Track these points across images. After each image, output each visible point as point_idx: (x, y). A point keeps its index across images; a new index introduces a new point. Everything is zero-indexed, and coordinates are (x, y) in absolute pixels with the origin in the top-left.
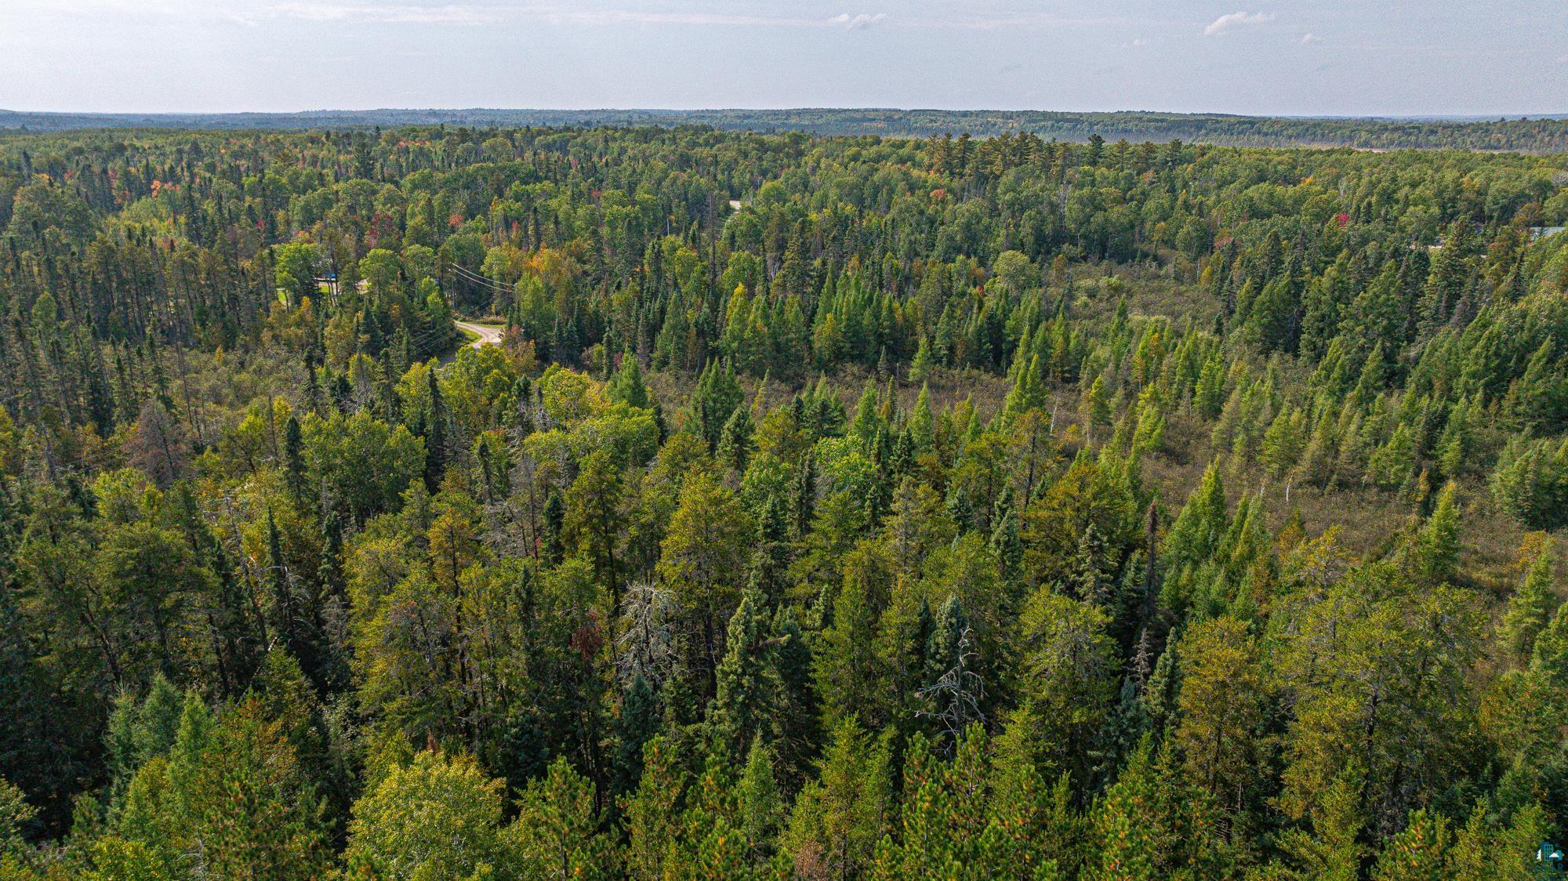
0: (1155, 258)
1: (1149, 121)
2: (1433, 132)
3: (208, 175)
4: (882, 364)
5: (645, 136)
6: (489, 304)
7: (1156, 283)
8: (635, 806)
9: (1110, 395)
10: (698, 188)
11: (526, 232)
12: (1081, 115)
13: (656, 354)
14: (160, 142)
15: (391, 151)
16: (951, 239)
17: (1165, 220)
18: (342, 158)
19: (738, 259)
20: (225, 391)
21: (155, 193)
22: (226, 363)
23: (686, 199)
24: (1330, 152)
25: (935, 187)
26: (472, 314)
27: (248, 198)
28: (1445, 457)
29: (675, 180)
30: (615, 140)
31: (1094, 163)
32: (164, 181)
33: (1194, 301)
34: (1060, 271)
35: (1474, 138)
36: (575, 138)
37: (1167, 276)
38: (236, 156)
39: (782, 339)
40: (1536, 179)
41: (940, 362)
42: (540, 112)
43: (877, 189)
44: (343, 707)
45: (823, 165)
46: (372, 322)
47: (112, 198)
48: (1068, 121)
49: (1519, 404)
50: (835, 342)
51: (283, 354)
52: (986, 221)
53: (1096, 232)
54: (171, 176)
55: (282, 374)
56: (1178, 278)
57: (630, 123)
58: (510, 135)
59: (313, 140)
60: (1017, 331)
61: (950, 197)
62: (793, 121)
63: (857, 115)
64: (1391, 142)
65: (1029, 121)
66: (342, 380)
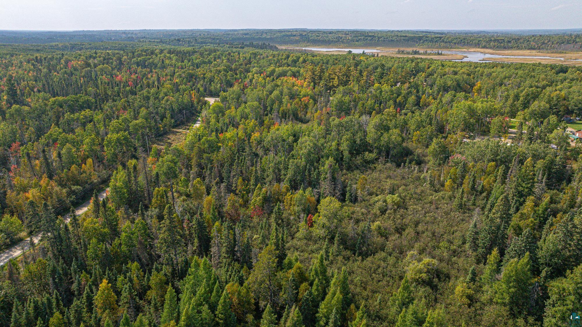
25: (305, 96)
61: (311, 101)
62: (263, 36)
63: (289, 33)
64: (494, 46)
65: (355, 37)
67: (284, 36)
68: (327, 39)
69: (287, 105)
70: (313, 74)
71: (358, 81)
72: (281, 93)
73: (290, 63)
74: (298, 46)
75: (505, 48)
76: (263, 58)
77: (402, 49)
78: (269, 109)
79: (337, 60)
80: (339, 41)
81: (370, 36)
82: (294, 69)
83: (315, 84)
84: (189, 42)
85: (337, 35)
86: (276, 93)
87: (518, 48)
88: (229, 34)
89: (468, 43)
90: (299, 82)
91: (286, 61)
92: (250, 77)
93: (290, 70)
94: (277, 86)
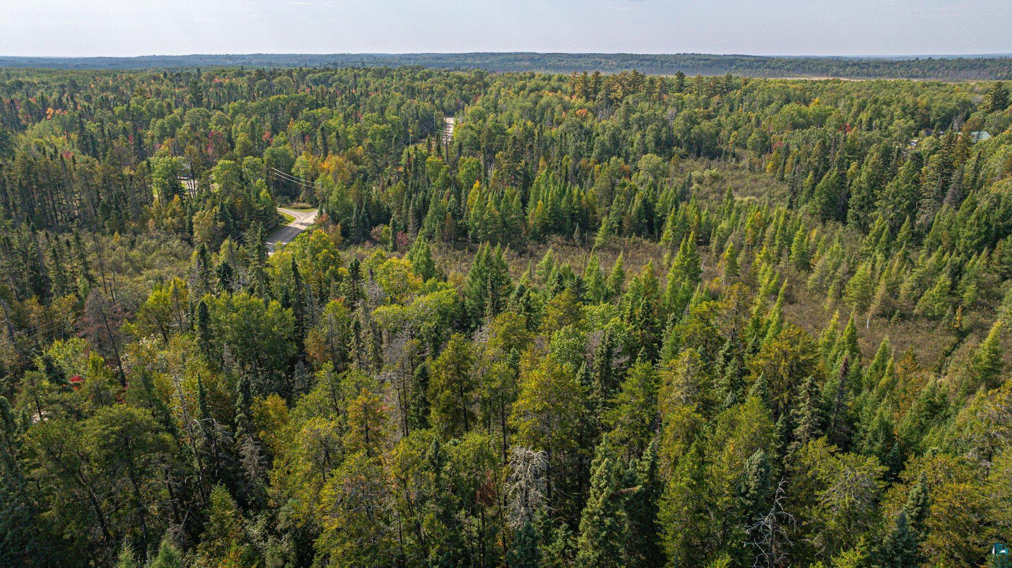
0: (734, 155)
1: (699, 60)
2: (877, 67)
3: (86, 104)
4: (576, 235)
5: (380, 74)
6: (297, 195)
7: (737, 173)
9: (737, 255)
10: (425, 110)
11: (316, 144)
12: (655, 56)
13: (424, 231)
14: (45, 78)
15: (210, 86)
16: (604, 145)
17: (736, 129)
18: (177, 91)
19: (469, 163)
20: (124, 264)
21: (49, 117)
22: (121, 244)
23: (418, 118)
24: (826, 82)
25: (580, 108)
26: (286, 202)
27: (120, 122)
28: (965, 295)
29: (409, 105)
30: (360, 76)
31: (680, 91)
32: (55, 108)
33: (767, 185)
34: (676, 165)
35: (903, 70)
36: (333, 75)
37: (744, 168)
38: (103, 90)
39: (508, 219)
40: (960, 101)
41: (614, 232)
42: (301, 56)
43: (544, 110)
44: (262, 521)
45: (503, 94)
46: (226, 213)
47: (19, 121)
48: (648, 60)
49: (1003, 256)
50: (544, 220)
51: (163, 235)
52: (624, 132)
53: (694, 139)
54: (59, 104)
55: (162, 251)
56: (752, 169)
57: (363, 63)
58: (290, 73)
59: (156, 78)
60: (664, 210)
61: (590, 114)
64: (852, 73)
66: (225, 265)
69: (561, 115)
75: (869, 76)
89: (809, 69)
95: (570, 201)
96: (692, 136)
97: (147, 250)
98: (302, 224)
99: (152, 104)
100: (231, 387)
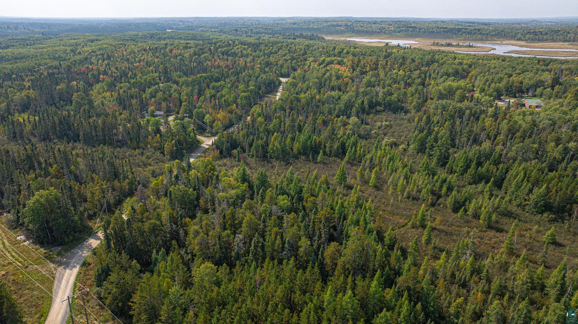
0: (405, 111)
1: (441, 28)
4: (311, 156)
6: (206, 130)
8: (235, 270)
10: (269, 80)
11: (216, 104)
13: (251, 153)
16: (340, 108)
17: (412, 96)
18: (156, 60)
21: (101, 79)
22: (138, 154)
23: (265, 84)
25: (346, 77)
26: (201, 133)
29: (262, 78)
32: (104, 75)
34: (372, 118)
36: (231, 50)
37: (406, 119)
39: (284, 149)
40: (537, 80)
41: (327, 155)
43: (326, 80)
44: (184, 250)
46: (177, 144)
50: (299, 150)
51: (153, 151)
60: (349, 146)
61: (350, 81)
62: (311, 26)
63: (335, 23)
64: (529, 38)
65: (397, 27)
66: (177, 175)
67: (330, 26)
68: (370, 29)
69: (334, 82)
70: (353, 63)
71: (384, 69)
72: (331, 75)
73: (336, 54)
74: (342, 37)
75: (539, 40)
76: (315, 50)
77: (437, 41)
78: (323, 84)
79: (373, 51)
80: (381, 31)
81: (412, 27)
82: (339, 59)
83: (354, 70)
84: (246, 32)
85: (381, 26)
86: (328, 74)
87: (553, 40)
88: (278, 24)
89: (505, 35)
90: (343, 68)
91: (333, 52)
92: (308, 64)
93: (336, 59)
94: (328, 71)
95: (311, 142)
96: (386, 102)
97: (148, 158)
98: (207, 145)
99: (147, 79)
100: (177, 215)
